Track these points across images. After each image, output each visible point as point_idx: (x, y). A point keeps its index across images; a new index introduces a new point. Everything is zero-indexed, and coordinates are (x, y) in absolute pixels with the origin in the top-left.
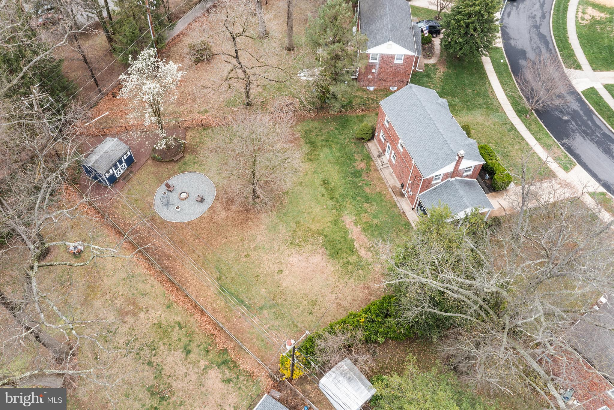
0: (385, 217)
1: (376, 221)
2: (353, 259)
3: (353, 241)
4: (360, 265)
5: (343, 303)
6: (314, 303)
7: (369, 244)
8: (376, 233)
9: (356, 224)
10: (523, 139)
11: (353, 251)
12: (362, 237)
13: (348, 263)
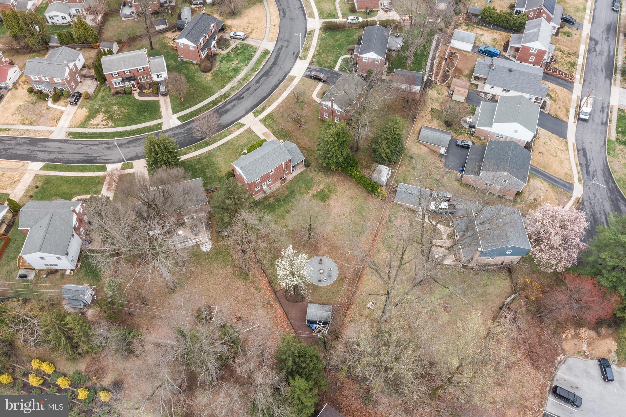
0: (300, 183)
1: (303, 186)
2: (326, 190)
3: (317, 192)
4: (328, 186)
5: (348, 188)
6: (352, 198)
7: (316, 186)
8: (310, 185)
9: (308, 193)
10: (229, 141)
11: (322, 191)
12: (314, 189)
13: (329, 191)
